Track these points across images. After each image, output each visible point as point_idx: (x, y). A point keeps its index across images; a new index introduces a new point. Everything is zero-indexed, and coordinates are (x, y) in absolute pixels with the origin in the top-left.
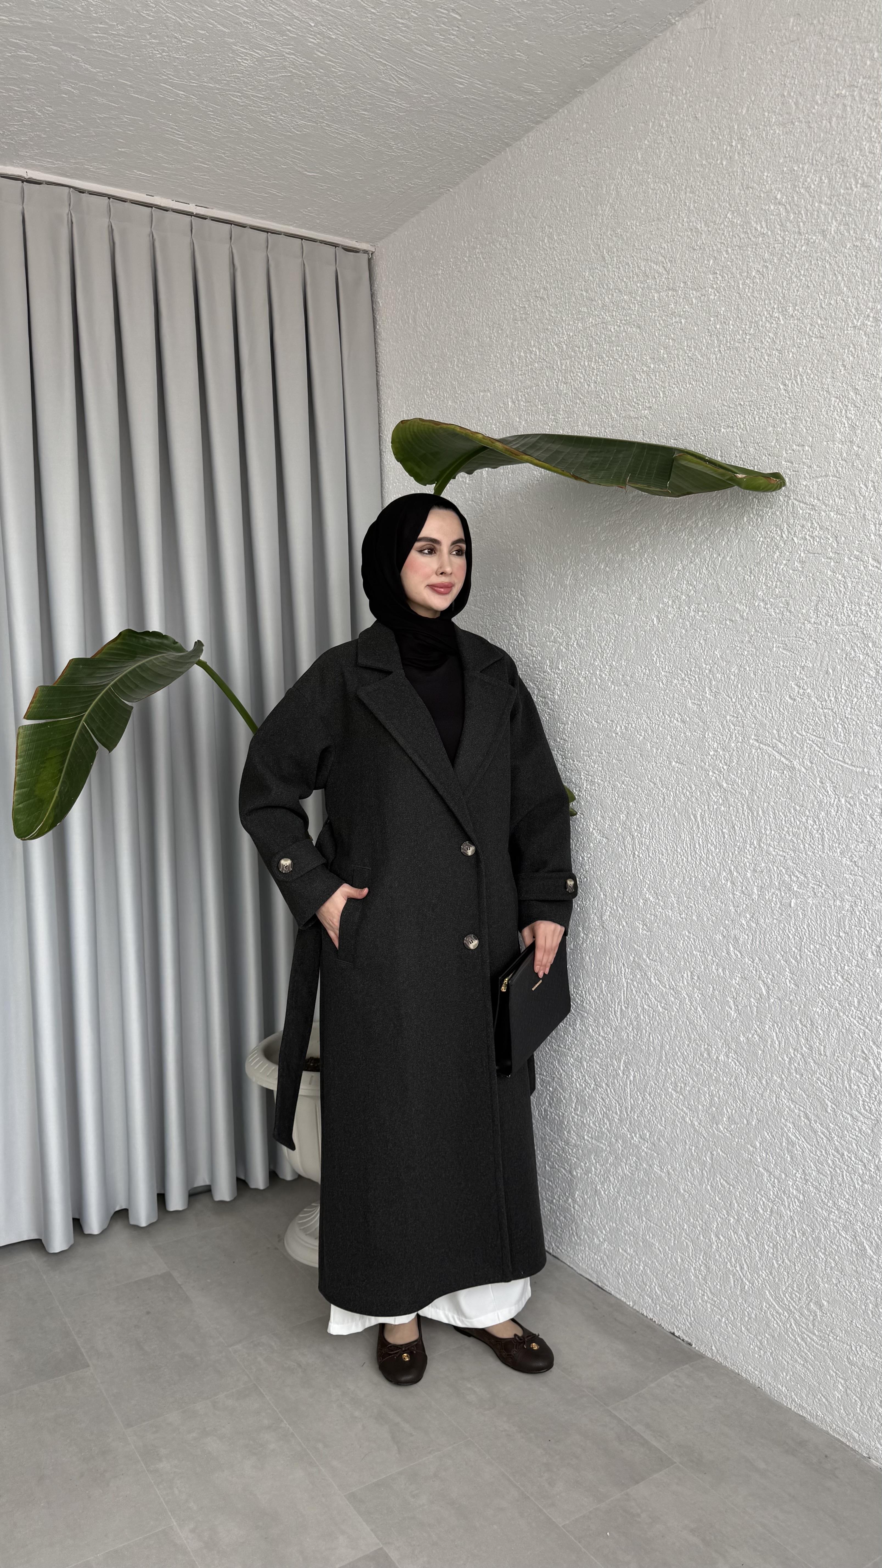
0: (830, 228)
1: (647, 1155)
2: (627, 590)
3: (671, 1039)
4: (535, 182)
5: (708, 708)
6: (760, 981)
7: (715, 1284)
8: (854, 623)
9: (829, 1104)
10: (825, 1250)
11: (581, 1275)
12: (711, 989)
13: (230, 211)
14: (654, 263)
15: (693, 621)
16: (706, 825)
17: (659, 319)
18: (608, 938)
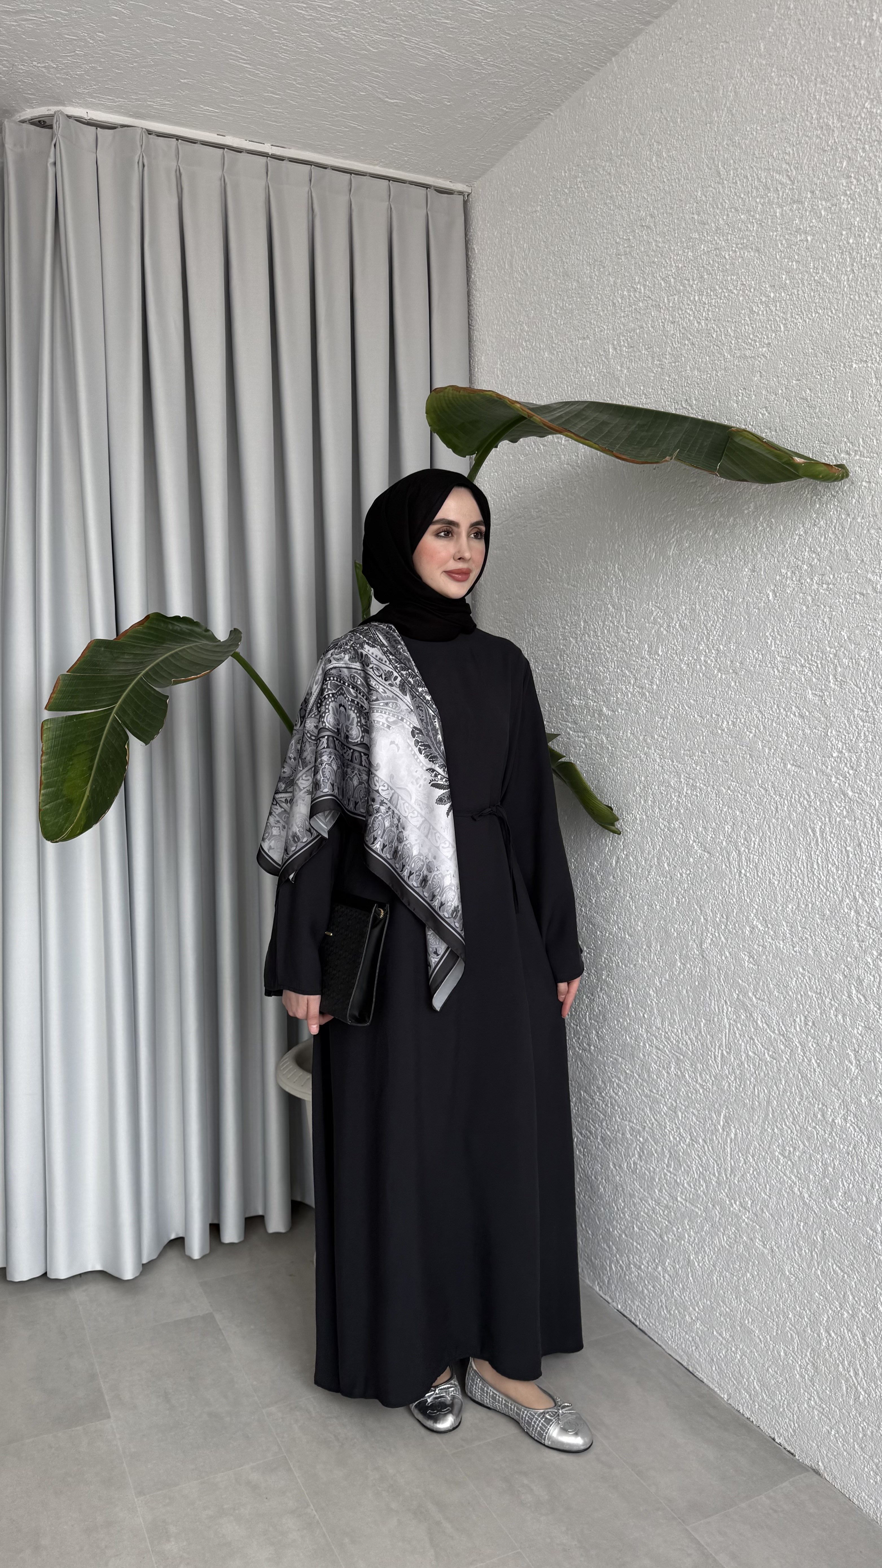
1: (748, 1227)
2: (738, 561)
3: (779, 1094)
4: (643, 93)
5: (832, 700)
7: (824, 1387)
12: (828, 1039)
13: (308, 151)
14: (777, 173)
15: (816, 595)
16: (826, 840)
17: (782, 238)
18: (709, 970)
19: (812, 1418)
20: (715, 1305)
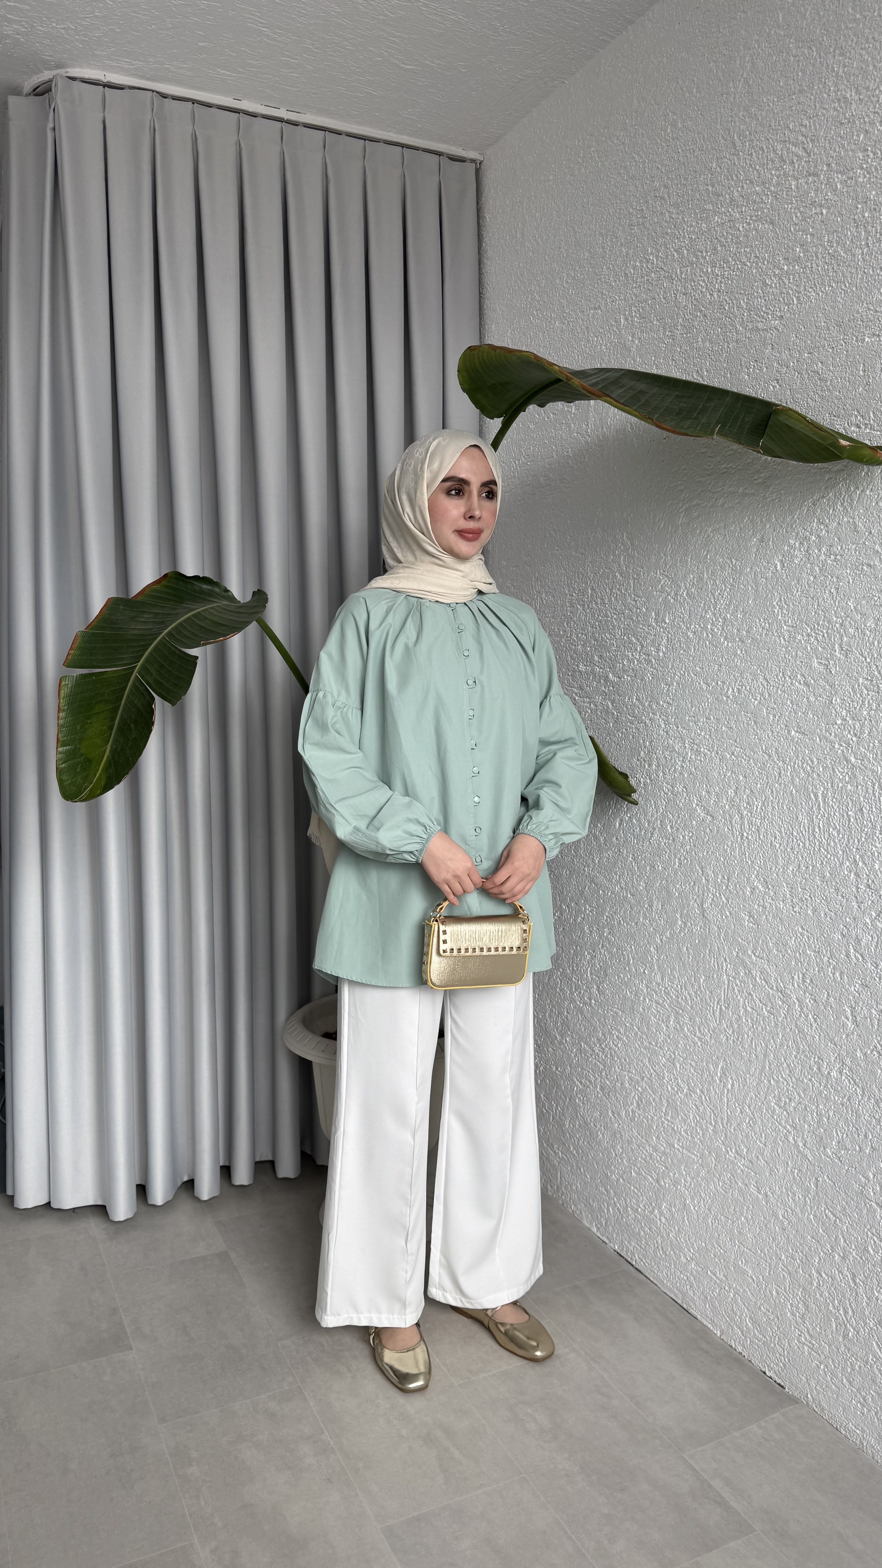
2: (747, 531)
3: (776, 1047)
4: (659, 62)
5: (838, 668)
7: (814, 1325)
12: (825, 996)
13: (323, 116)
14: (793, 145)
15: (823, 566)
16: (828, 805)
17: (796, 211)
18: (709, 929)
19: (802, 1353)
20: (709, 1247)
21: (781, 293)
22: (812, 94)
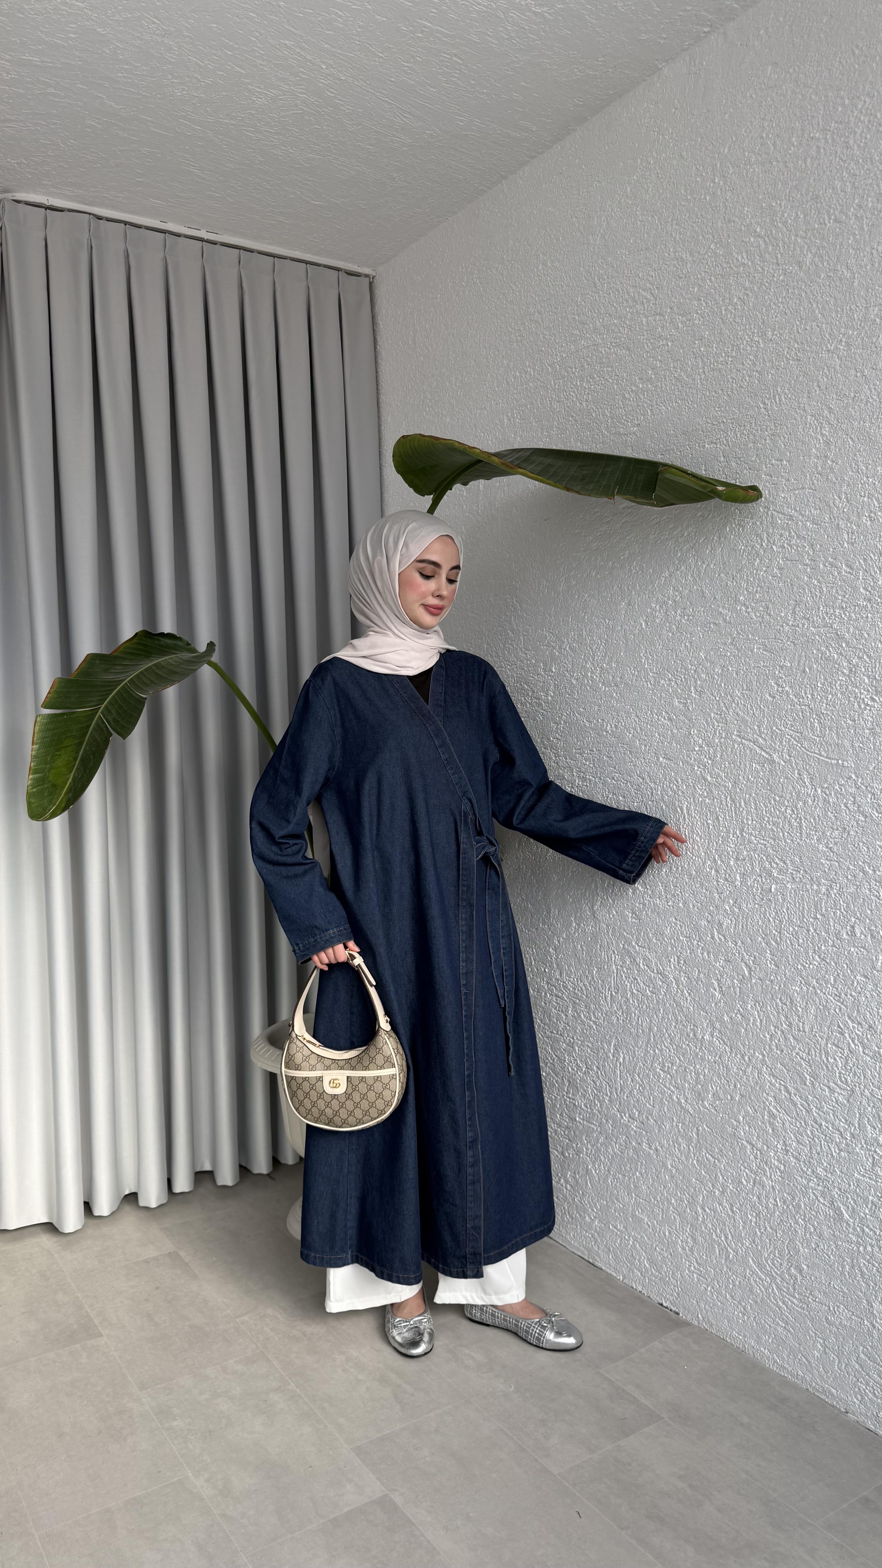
0: (805, 259)
1: (636, 1134)
2: (617, 597)
3: (659, 1021)
4: (530, 213)
5: (694, 706)
6: (743, 964)
7: (701, 1254)
8: (829, 625)
9: (808, 1077)
10: (805, 1216)
11: (573, 1252)
12: (697, 973)
13: (242, 238)
14: (643, 290)
15: (679, 625)
17: (647, 341)
18: (599, 927)
19: (692, 1280)
21: (638, 405)
22: (656, 252)
